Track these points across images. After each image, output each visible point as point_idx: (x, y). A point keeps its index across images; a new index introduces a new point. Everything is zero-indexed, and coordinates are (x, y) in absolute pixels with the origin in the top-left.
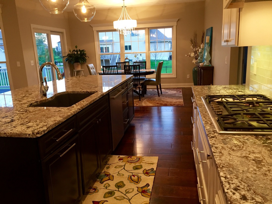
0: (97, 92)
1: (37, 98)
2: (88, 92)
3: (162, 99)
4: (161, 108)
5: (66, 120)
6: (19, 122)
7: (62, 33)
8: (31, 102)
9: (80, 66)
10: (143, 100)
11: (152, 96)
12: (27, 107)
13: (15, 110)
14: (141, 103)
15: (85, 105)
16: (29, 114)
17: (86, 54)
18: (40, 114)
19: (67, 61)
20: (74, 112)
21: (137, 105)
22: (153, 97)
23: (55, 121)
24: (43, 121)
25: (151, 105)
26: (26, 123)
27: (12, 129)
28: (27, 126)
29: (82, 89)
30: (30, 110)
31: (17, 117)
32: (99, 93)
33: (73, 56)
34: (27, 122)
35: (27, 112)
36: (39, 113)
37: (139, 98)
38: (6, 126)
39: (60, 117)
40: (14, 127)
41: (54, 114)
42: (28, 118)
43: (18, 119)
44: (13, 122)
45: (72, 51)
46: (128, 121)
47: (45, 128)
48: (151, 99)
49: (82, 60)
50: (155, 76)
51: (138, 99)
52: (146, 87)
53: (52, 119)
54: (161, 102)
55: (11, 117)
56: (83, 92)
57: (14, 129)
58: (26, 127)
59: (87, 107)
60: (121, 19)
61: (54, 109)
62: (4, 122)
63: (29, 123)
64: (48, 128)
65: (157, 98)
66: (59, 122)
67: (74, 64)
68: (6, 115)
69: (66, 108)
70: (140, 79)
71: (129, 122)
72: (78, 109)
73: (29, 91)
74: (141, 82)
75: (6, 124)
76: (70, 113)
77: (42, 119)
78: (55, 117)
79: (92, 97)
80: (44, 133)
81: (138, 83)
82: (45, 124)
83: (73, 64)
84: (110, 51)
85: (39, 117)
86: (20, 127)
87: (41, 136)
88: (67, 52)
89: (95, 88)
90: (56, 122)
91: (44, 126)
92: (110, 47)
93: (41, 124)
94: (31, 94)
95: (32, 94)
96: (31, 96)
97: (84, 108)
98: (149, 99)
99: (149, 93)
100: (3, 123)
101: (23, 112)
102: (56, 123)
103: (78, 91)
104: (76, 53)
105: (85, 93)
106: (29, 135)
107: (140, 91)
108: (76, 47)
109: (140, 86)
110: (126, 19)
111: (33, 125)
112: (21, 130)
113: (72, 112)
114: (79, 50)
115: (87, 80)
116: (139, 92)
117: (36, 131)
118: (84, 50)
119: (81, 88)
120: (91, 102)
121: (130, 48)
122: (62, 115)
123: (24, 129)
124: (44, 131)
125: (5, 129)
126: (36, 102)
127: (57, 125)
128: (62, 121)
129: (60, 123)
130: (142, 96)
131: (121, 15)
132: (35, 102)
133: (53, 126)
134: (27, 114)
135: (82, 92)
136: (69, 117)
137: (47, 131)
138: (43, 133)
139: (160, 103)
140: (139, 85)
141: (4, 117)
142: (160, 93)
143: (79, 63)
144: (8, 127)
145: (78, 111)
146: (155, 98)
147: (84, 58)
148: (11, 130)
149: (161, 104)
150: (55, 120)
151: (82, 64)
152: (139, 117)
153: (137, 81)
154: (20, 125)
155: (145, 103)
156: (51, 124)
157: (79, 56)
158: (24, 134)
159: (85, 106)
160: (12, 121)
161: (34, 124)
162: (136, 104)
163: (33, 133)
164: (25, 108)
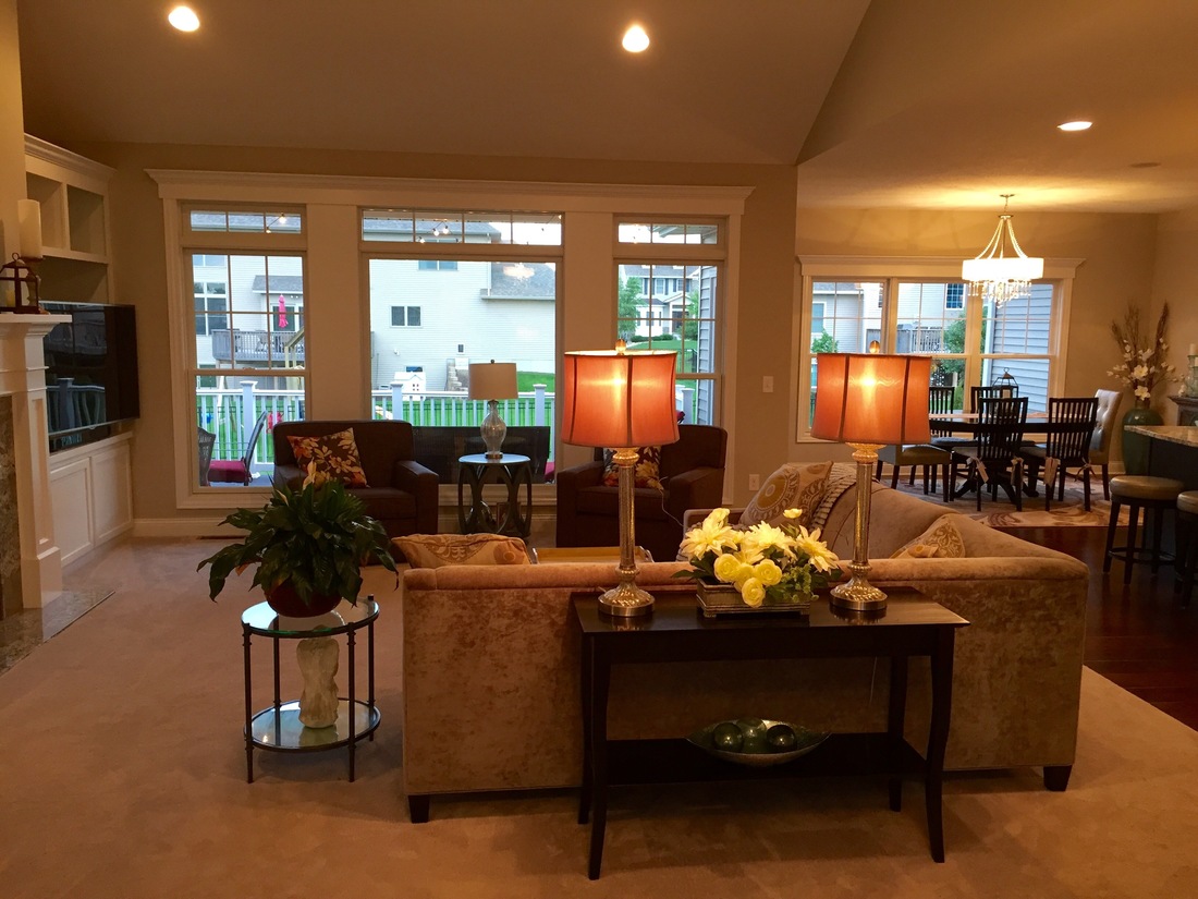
60: (992, 254)
121: (415, 316)
131: (991, 243)
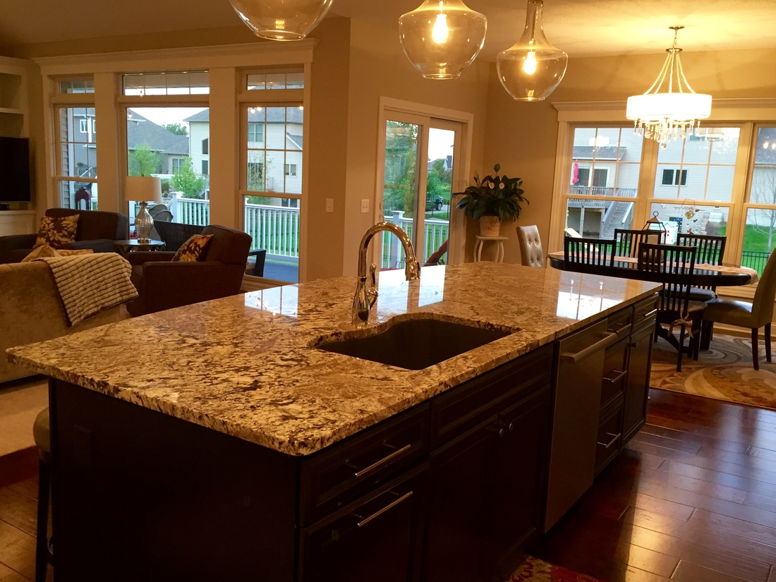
0: (518, 329)
1: (340, 323)
2: (492, 325)
3: (767, 382)
4: (756, 413)
5: (394, 413)
6: (270, 393)
7: (462, 123)
8: (322, 332)
9: (497, 227)
10: (692, 372)
11: (727, 360)
12: (307, 348)
13: (275, 349)
14: (682, 382)
15: (467, 373)
16: (303, 372)
17: (522, 192)
18: (331, 377)
19: (461, 207)
20: (426, 392)
21: (665, 387)
22: (731, 367)
23: (362, 412)
24: (330, 406)
25: (716, 394)
26: (286, 400)
27: (246, 412)
28: (284, 411)
29: (475, 311)
30: (311, 358)
31: (271, 375)
32: (525, 334)
33: (484, 193)
34: (289, 398)
35: (302, 365)
36: (328, 374)
37: (676, 359)
38: (235, 400)
39: (380, 401)
40: (252, 407)
41: (368, 386)
42: (298, 384)
43: (269, 384)
44: (255, 389)
45: (481, 179)
46: (617, 441)
47: (327, 432)
48: (722, 372)
49: (508, 211)
50: (752, 292)
51: (673, 363)
52: (711, 325)
53: (357, 404)
54: (761, 393)
55: (257, 370)
56: (476, 323)
57: (250, 413)
58: (281, 414)
59: (473, 379)
60: (658, 90)
61: (374, 368)
62: (235, 386)
63: (292, 403)
64: (334, 434)
65: (746, 372)
66: (374, 418)
67: (482, 219)
68: (248, 365)
69: (407, 373)
70: (689, 297)
71: (619, 444)
72: (441, 383)
73: (330, 294)
74: (694, 308)
75: (238, 392)
76: (413, 395)
77: (331, 397)
78: (365, 400)
79: (498, 346)
80: (322, 446)
81: (682, 309)
82: (332, 417)
83: (479, 218)
84: (610, 182)
85: (326, 388)
86: (267, 413)
87: (311, 452)
88: (467, 181)
89: (516, 316)
90: (365, 416)
91: (327, 424)
92: (611, 170)
93: (323, 415)
94: (331, 305)
95: (334, 304)
96: (328, 311)
97: (461, 382)
98: (716, 372)
99: (719, 350)
100: (231, 389)
101: (290, 362)
102: (362, 419)
103: (463, 317)
104: (492, 186)
105: (482, 327)
106: (281, 443)
107: (683, 336)
108: (497, 168)
109: (688, 320)
110: (675, 90)
111: (301, 413)
112: (264, 422)
113: (419, 390)
114: (505, 177)
115: (501, 281)
116: (678, 339)
117: (300, 436)
118: (519, 179)
119: (476, 306)
120: (487, 364)
122: (387, 395)
123: (273, 419)
124: (322, 440)
125: (228, 409)
126: (336, 334)
127: (365, 427)
128: (384, 417)
129: (376, 422)
130: (689, 356)
131: (658, 78)
132: (332, 335)
133: (352, 428)
134: (299, 371)
135: (473, 322)
136: (406, 406)
137: (332, 441)
138: (318, 447)
139: (755, 393)
140: (684, 317)
141: (241, 368)
142: (762, 358)
143: (496, 217)
144: (237, 405)
145: (439, 389)
146: (738, 371)
147: (515, 203)
148: (241, 417)
149: (759, 399)
150: (363, 408)
151: (504, 221)
152: (661, 431)
153: (677, 300)
154: (270, 404)
155: (695, 384)
156: (347, 421)
157: (501, 196)
158: (269, 437)
159: (467, 377)
160: (255, 386)
161: (305, 410)
162: (662, 379)
163: (291, 442)
164: (301, 351)
